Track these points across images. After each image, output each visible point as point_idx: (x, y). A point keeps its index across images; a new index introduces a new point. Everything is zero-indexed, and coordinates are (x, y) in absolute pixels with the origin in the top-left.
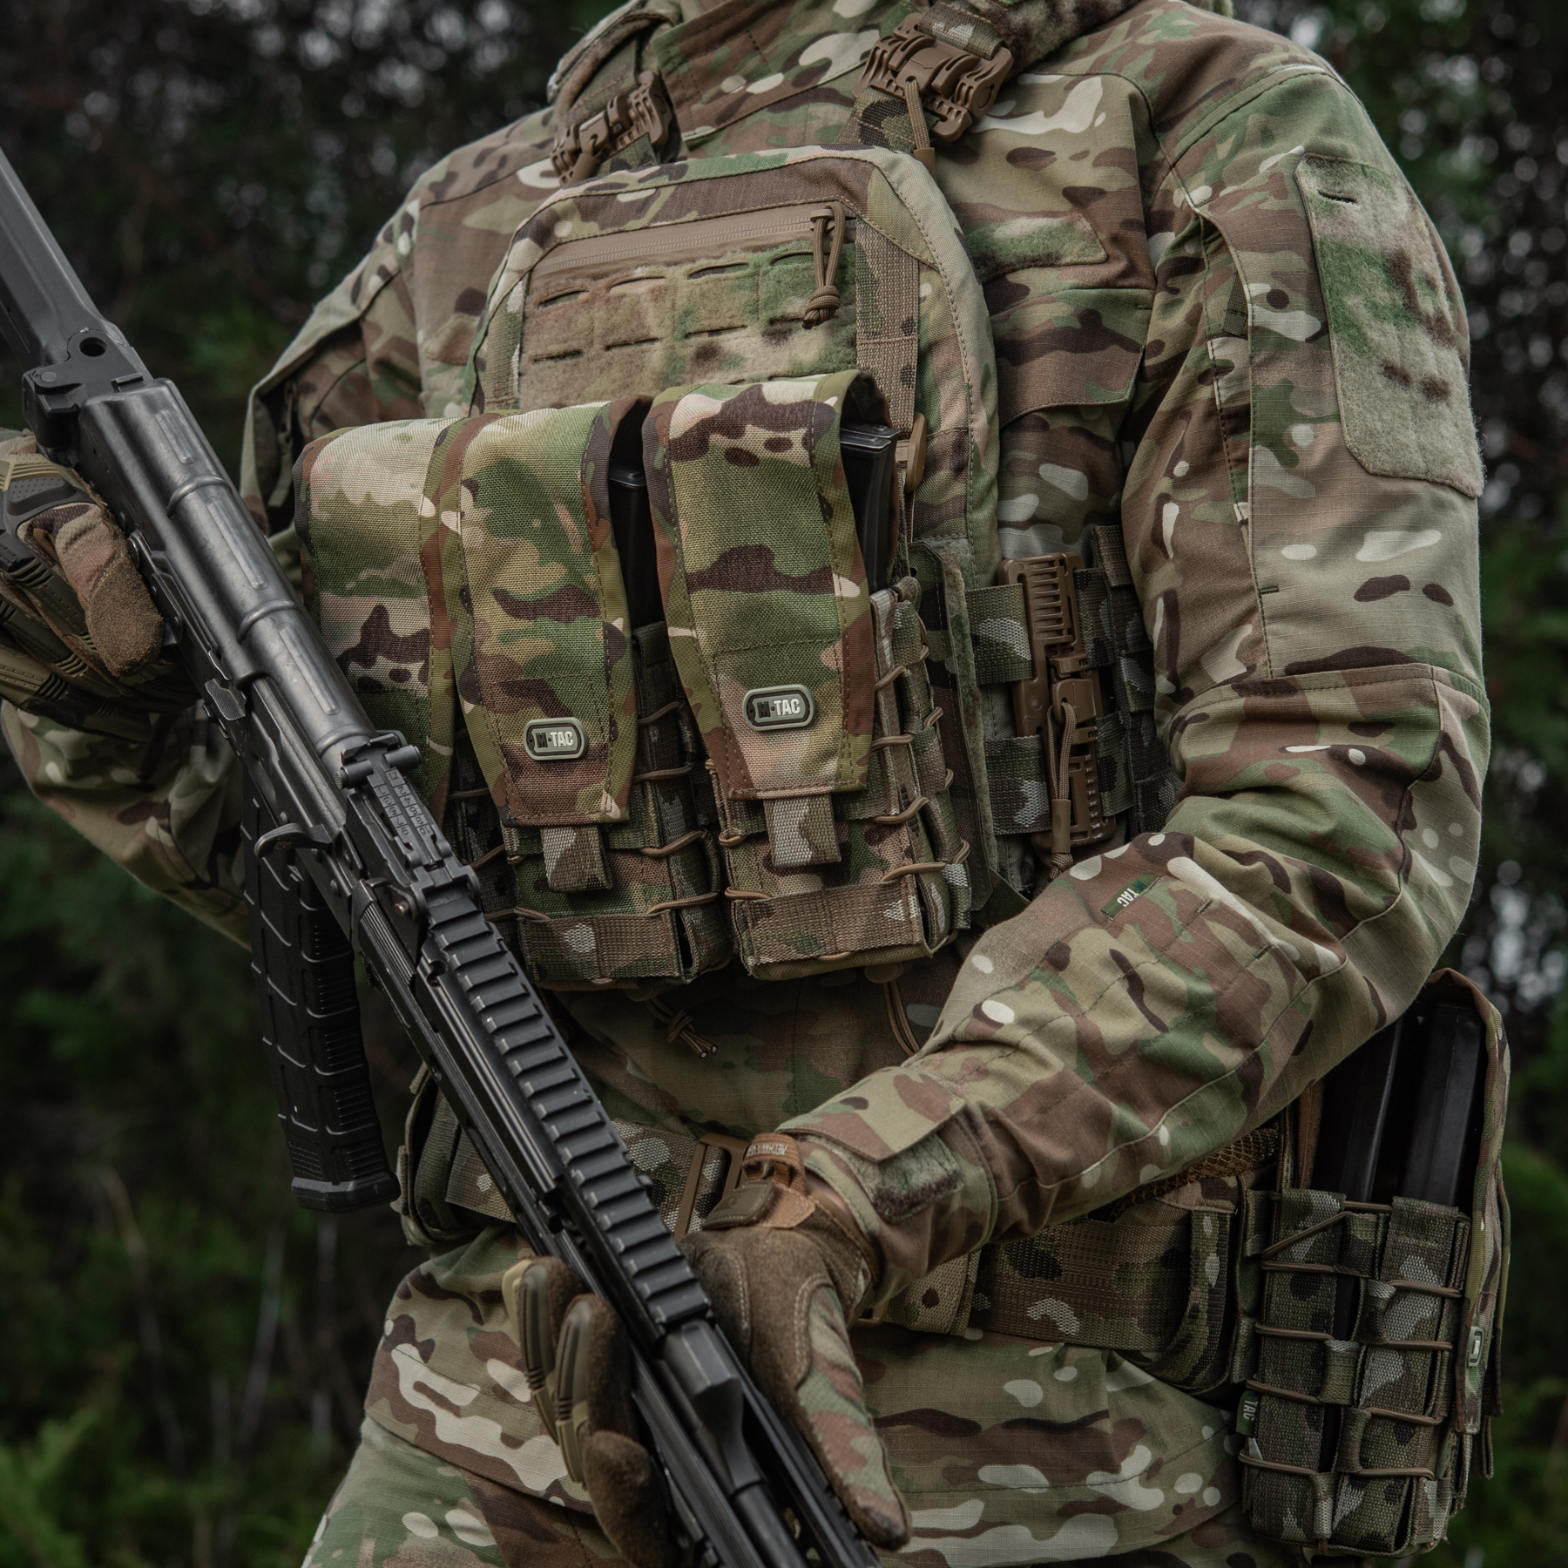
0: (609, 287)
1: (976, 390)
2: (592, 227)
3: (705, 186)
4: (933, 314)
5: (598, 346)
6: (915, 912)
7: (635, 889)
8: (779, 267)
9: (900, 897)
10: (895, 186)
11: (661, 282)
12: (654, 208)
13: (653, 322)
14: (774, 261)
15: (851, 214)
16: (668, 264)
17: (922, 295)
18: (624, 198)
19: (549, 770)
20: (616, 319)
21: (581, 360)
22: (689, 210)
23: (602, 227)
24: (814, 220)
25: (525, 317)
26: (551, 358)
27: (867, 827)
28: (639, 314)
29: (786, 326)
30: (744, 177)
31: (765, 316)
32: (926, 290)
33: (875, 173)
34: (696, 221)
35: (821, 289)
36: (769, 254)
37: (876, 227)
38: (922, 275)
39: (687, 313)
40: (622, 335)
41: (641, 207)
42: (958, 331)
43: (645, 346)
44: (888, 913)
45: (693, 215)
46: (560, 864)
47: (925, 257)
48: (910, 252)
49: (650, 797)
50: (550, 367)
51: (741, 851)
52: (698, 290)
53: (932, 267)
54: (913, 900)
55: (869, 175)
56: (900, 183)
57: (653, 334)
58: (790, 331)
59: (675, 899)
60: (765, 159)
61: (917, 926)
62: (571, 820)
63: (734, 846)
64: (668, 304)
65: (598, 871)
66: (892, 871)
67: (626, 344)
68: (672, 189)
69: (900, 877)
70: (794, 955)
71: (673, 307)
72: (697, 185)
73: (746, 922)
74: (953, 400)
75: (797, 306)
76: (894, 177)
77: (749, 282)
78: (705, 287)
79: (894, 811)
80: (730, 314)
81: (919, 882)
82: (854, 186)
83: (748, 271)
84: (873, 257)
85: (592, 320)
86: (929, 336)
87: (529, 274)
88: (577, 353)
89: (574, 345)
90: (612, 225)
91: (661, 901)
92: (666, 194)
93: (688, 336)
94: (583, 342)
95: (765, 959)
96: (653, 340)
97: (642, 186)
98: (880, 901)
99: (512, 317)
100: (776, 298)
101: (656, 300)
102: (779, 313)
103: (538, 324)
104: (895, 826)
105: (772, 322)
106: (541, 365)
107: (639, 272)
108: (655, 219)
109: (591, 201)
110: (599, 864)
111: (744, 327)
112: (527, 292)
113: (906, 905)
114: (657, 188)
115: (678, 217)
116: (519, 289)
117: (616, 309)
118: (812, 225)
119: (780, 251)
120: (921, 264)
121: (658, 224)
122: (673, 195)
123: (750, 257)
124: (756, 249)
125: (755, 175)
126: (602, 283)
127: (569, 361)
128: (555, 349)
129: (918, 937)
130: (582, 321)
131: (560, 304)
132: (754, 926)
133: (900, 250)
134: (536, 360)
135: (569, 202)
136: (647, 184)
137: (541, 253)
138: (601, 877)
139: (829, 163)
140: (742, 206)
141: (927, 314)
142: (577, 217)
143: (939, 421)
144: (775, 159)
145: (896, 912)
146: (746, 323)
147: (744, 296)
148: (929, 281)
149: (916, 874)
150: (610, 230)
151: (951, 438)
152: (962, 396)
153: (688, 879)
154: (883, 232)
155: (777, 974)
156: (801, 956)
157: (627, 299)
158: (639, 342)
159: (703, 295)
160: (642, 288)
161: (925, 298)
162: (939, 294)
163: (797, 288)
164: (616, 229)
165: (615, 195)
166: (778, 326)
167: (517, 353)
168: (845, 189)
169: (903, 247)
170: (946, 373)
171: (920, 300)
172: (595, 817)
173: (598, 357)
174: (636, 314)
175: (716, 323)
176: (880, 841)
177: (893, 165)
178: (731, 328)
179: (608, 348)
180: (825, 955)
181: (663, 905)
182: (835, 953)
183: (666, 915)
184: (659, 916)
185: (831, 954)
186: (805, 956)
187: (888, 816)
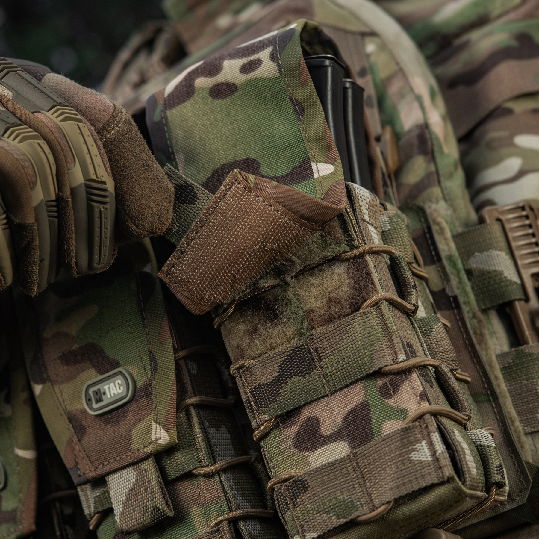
6: (440, 447)
7: (195, 513)
9: (423, 438)
19: (107, 422)
27: (380, 382)
44: (414, 456)
46: (126, 504)
49: (195, 420)
53: (372, 34)
54: (436, 437)
59: (231, 511)
61: (446, 461)
62: (129, 460)
65: (159, 501)
66: (412, 415)
69: (420, 418)
73: (288, 505)
79: (402, 357)
81: (438, 422)
91: (218, 516)
98: (403, 446)
104: (405, 373)
110: (158, 494)
113: (431, 445)
129: (449, 472)
132: (295, 507)
138: (162, 505)
145: (421, 453)
149: (435, 415)
156: (342, 521)
172: (149, 449)
180: (365, 514)
181: (220, 519)
182: (374, 511)
183: (225, 526)
184: (218, 530)
185: (371, 512)
186: (345, 520)
187: (397, 363)
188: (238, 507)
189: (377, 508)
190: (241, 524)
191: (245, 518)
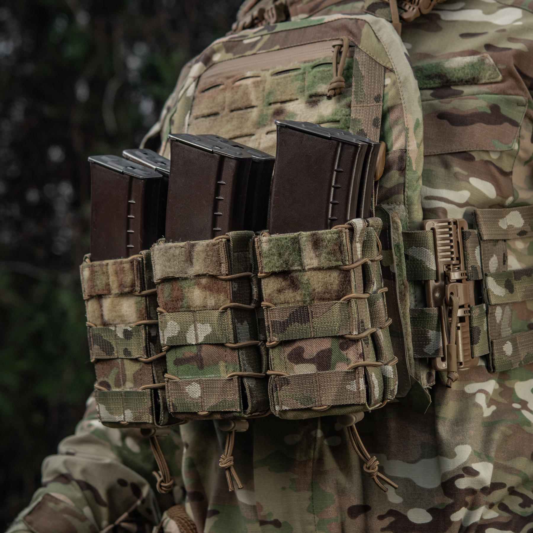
0: (234, 82)
1: (411, 131)
2: (230, 55)
3: (284, 34)
4: (390, 93)
5: (227, 110)
6: (362, 387)
8: (316, 69)
9: (355, 379)
10: (376, 32)
11: (258, 79)
12: (259, 45)
13: (254, 97)
14: (314, 67)
15: (352, 44)
16: (262, 70)
17: (386, 83)
18: (246, 42)
20: (236, 97)
21: (219, 117)
22: (275, 45)
23: (235, 55)
24: (334, 46)
25: (194, 98)
26: (204, 116)
27: (341, 341)
28: (247, 94)
29: (318, 98)
30: (303, 29)
31: (307, 93)
32: (388, 81)
33: (366, 26)
34: (278, 50)
35: (335, 78)
36: (311, 64)
37: (365, 51)
38: (386, 74)
39: (270, 93)
40: (239, 104)
41: (253, 45)
42: (403, 102)
43: (249, 110)
44: (348, 387)
45: (277, 47)
47: (388, 65)
48: (381, 63)
50: (203, 121)
51: (276, 350)
52: (276, 81)
53: (391, 71)
54: (362, 381)
55: (363, 26)
56: (379, 30)
57: (254, 104)
58: (319, 100)
59: (241, 371)
60: (314, 21)
61: (364, 395)
63: (273, 347)
64: (261, 89)
66: (352, 365)
67: (240, 109)
68: (268, 36)
69: (356, 368)
70: (300, 406)
71: (264, 90)
72: (280, 34)
73: (276, 388)
74: (399, 136)
75: (323, 88)
76: (375, 28)
77: (301, 77)
78: (279, 81)
79: (355, 333)
80: (290, 93)
81: (366, 371)
82: (355, 31)
83: (301, 71)
84: (362, 64)
85: (225, 97)
86: (389, 103)
87: (198, 79)
88: (216, 114)
89: (215, 110)
90: (239, 53)
91: (233, 371)
92: (266, 38)
93: (270, 104)
94: (220, 108)
95: (285, 408)
96: (253, 107)
97: (255, 35)
98: (345, 380)
99: (188, 99)
100: (313, 84)
101: (255, 87)
102: (313, 91)
103: (199, 101)
104: (355, 341)
105: (311, 96)
106: (199, 120)
107: (248, 74)
108: (260, 50)
109: (231, 44)
111: (297, 99)
112: (196, 86)
113: (358, 383)
114: (262, 36)
115: (270, 48)
116: (193, 86)
117: (236, 92)
118: (333, 49)
119: (317, 62)
120: (386, 69)
121: (261, 52)
122: (269, 39)
123: (302, 66)
124: (305, 62)
125: (308, 28)
126: (231, 80)
127: (212, 118)
128: (206, 112)
129: (364, 400)
130: (220, 98)
131: (211, 91)
132: (280, 389)
133: (376, 62)
134: (197, 118)
135: (221, 44)
136: (257, 34)
137: (205, 68)
139: (344, 21)
140: (301, 42)
141: (388, 93)
142: (223, 51)
143: (392, 146)
144: (319, 20)
145: (352, 387)
146: (298, 97)
147: (298, 84)
148: (390, 77)
149: (365, 367)
150: (238, 56)
151: (398, 154)
152: (403, 134)
153: (248, 364)
154: (368, 53)
155: (290, 416)
156: (303, 407)
157: (242, 87)
158: (247, 108)
159: (278, 84)
160: (249, 81)
161: (387, 85)
162: (394, 83)
163: (323, 79)
164: (241, 55)
165: (242, 40)
166: (314, 99)
167: (188, 115)
168: (351, 32)
169: (378, 60)
170: (396, 122)
171: (384, 86)
173: (227, 115)
174: (246, 94)
175: (284, 98)
176: (347, 349)
177: (376, 22)
178: (291, 100)
179: (232, 111)
180: (316, 407)
181: (234, 373)
182: (321, 406)
183: (235, 379)
184: (232, 379)
185: (319, 407)
186: (305, 407)
187: (352, 335)
188: (245, 370)
189: (323, 406)
190: (245, 380)
191: (248, 377)
